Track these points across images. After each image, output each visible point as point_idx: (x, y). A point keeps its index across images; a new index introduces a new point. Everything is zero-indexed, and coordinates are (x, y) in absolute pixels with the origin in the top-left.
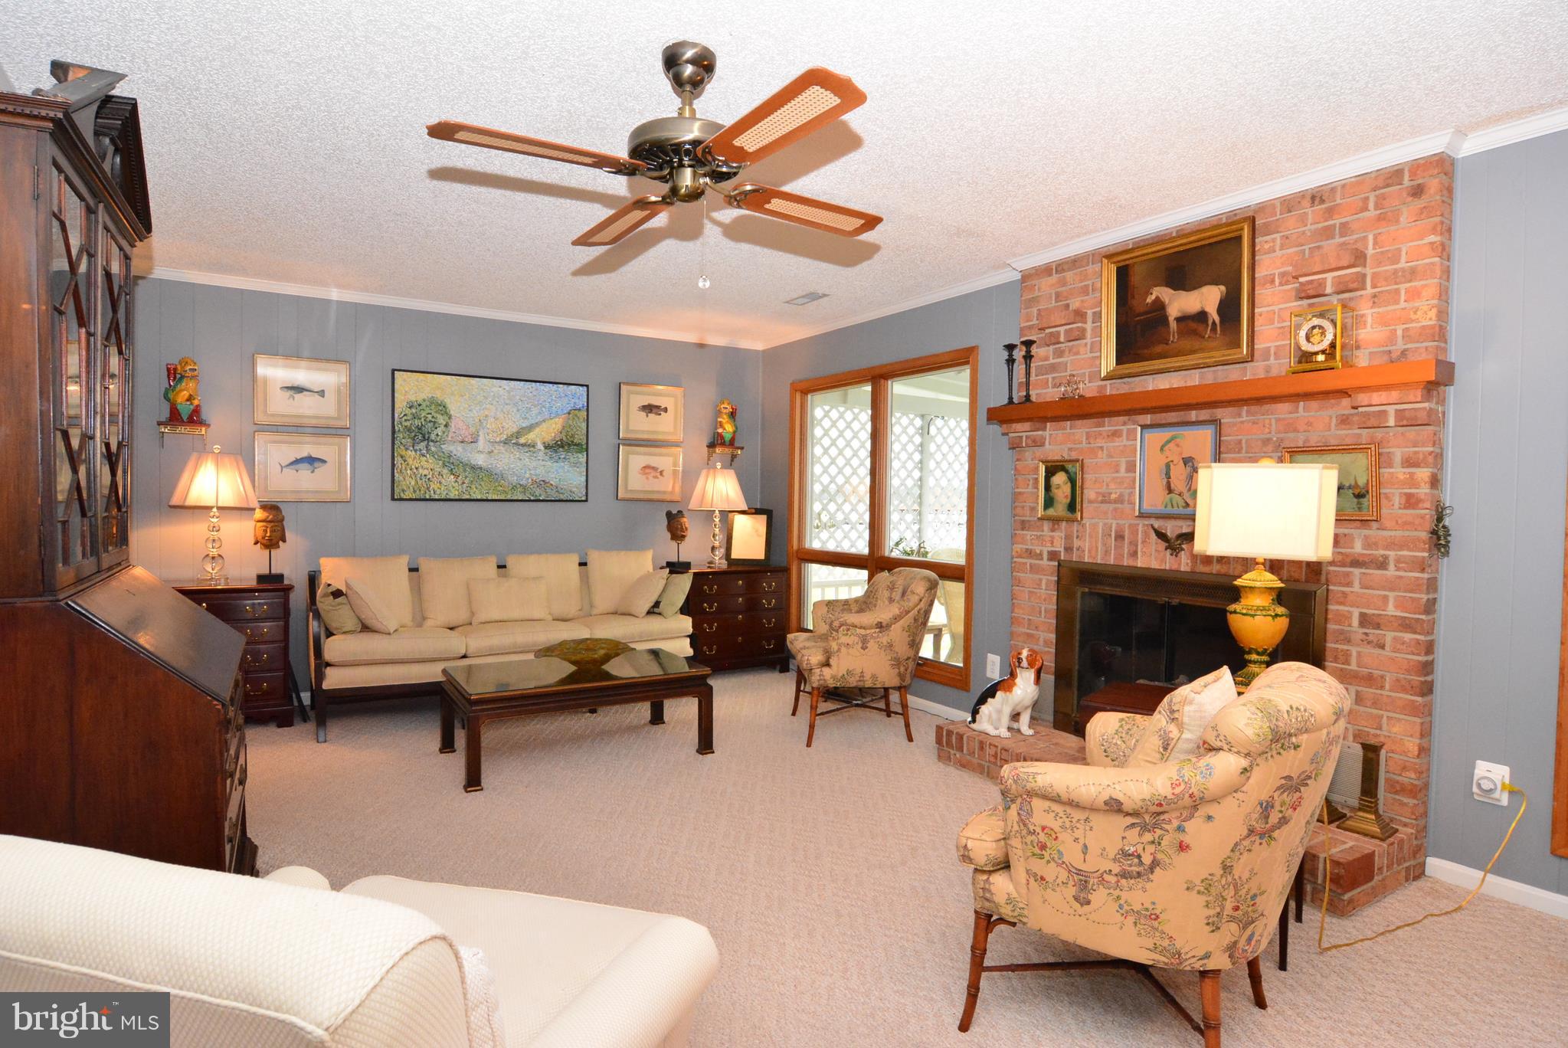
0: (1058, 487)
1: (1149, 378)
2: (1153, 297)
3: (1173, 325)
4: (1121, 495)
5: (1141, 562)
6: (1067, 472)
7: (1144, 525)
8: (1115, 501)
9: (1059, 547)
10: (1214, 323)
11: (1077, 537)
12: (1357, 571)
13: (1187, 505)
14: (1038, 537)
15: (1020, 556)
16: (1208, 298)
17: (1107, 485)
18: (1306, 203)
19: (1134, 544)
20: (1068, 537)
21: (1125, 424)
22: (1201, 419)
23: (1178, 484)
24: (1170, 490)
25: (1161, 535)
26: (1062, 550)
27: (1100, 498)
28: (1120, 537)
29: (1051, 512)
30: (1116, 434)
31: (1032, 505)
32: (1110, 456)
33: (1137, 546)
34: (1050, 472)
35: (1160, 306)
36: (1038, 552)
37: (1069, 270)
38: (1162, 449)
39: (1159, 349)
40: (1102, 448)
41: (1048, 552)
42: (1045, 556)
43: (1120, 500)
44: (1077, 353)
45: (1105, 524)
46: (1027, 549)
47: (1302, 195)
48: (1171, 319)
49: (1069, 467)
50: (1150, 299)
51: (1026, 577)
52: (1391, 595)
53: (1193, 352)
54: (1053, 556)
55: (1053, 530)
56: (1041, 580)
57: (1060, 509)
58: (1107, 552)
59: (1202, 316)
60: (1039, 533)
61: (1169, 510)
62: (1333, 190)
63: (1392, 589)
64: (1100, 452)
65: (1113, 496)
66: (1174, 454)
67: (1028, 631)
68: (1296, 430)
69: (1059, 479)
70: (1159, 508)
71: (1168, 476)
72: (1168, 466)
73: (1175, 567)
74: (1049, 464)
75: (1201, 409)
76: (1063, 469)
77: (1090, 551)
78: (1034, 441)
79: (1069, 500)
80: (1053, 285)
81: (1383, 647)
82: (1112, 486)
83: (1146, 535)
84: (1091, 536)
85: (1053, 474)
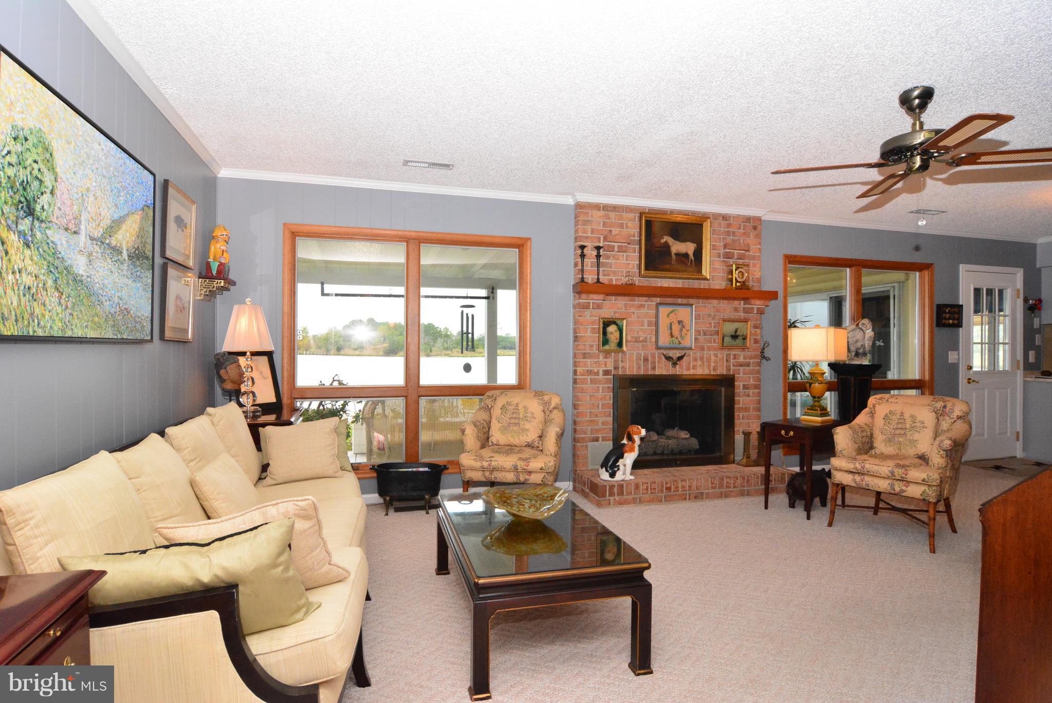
0: (612, 333)
1: (659, 280)
2: (664, 240)
3: (674, 257)
4: (646, 338)
5: (657, 372)
6: (617, 325)
7: (658, 353)
8: (642, 341)
9: (610, 367)
10: (691, 260)
11: (622, 361)
12: (741, 368)
13: (680, 343)
14: (596, 363)
15: (582, 375)
16: (688, 248)
17: (638, 332)
18: (721, 218)
19: (654, 363)
20: (616, 361)
21: (646, 301)
22: (683, 303)
23: (676, 332)
24: (672, 336)
25: (668, 358)
26: (613, 369)
27: (634, 340)
28: (646, 360)
29: (607, 347)
30: (641, 306)
31: (591, 343)
32: (638, 317)
33: (655, 364)
34: (607, 324)
35: (667, 246)
36: (596, 371)
37: (611, 211)
38: (668, 316)
39: (667, 266)
40: (634, 313)
41: (603, 371)
42: (601, 373)
43: (645, 341)
44: (618, 259)
45: (638, 353)
46: (588, 370)
47: (720, 215)
48: (673, 253)
49: (618, 322)
50: (663, 241)
51: (588, 386)
52: (751, 376)
53: (683, 271)
54: (606, 373)
55: (606, 357)
56: (598, 387)
57: (613, 345)
58: (639, 368)
59: (686, 255)
60: (596, 360)
61: (672, 345)
62: (730, 217)
63: (751, 374)
64: (633, 314)
65: (641, 339)
66: (673, 318)
67: (591, 419)
68: (720, 312)
69: (612, 329)
70: (667, 345)
71: (671, 329)
72: (671, 324)
73: (674, 373)
74: (606, 320)
75: (683, 298)
76: (615, 323)
77: (629, 369)
78: (598, 306)
79: (618, 341)
80: (600, 217)
81: (749, 396)
82: (640, 333)
83: (660, 358)
84: (630, 360)
85: (608, 326)
